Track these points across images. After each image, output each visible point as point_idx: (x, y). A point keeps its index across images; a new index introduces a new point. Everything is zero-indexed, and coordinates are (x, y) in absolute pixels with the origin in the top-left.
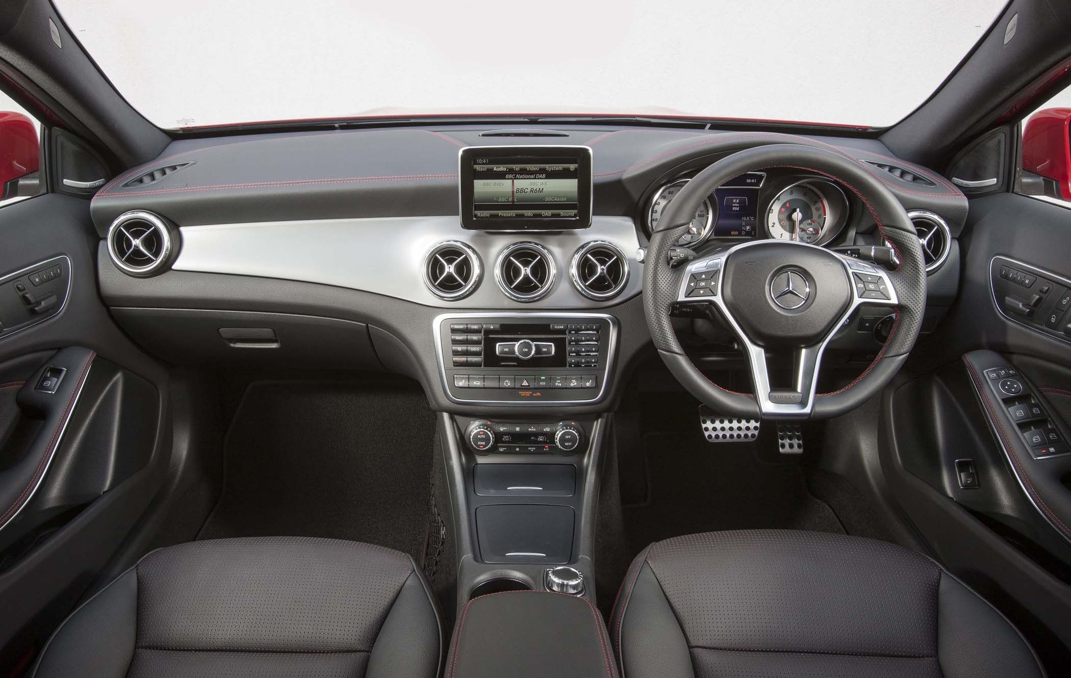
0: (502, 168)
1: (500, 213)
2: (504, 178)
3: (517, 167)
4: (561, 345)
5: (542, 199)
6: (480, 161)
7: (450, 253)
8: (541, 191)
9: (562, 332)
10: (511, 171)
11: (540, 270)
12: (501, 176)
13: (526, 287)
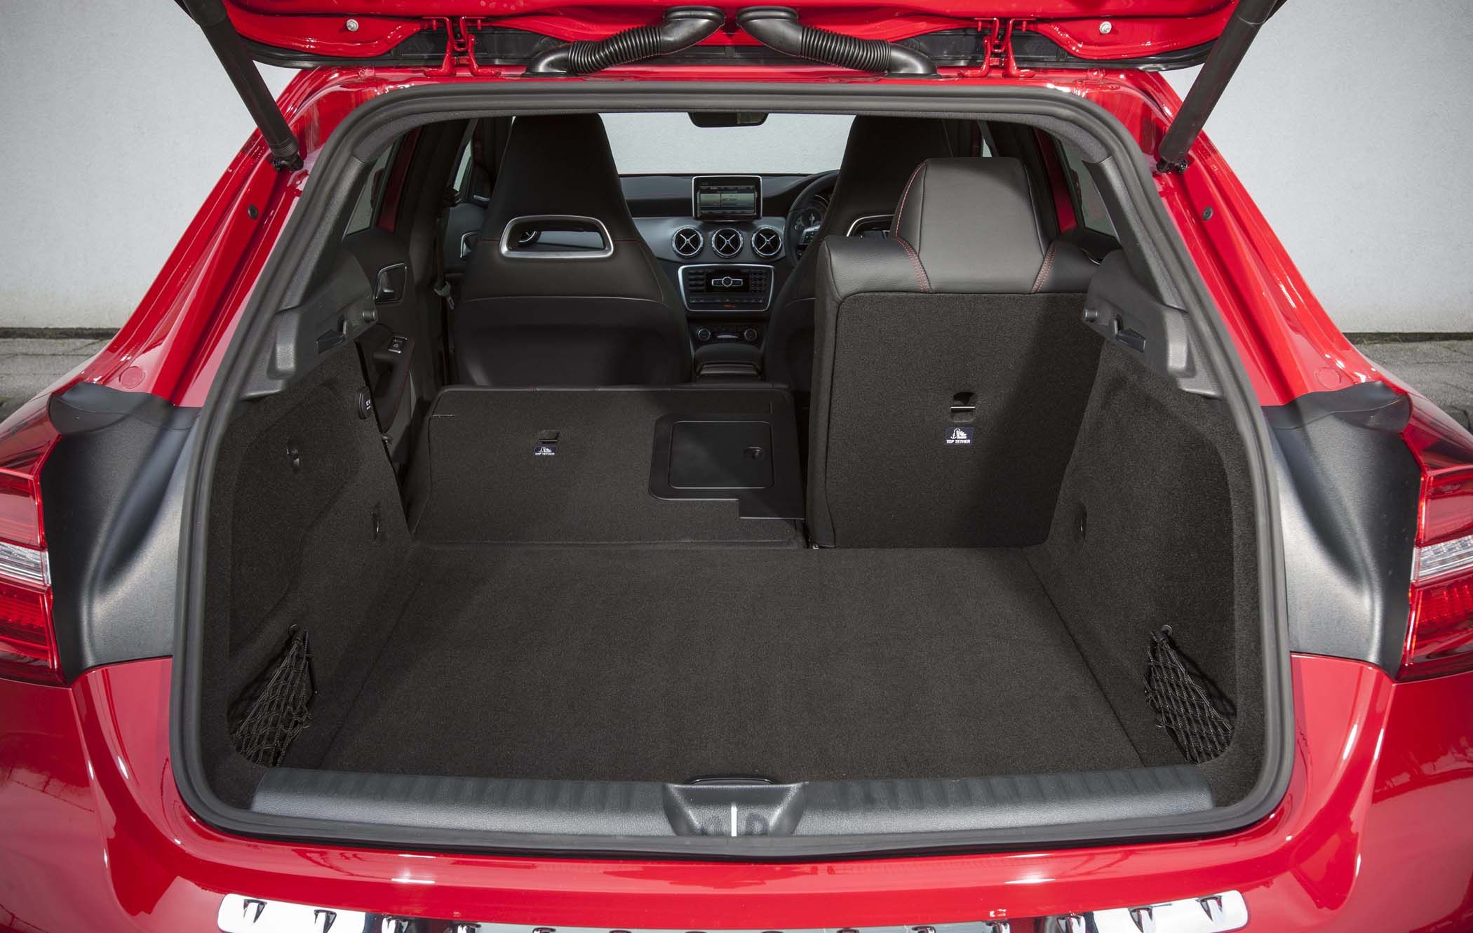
0: (715, 188)
1: (714, 211)
2: (716, 193)
3: (722, 187)
4: (746, 281)
5: (735, 204)
6: (703, 184)
7: (687, 233)
8: (735, 200)
9: (747, 274)
10: (720, 189)
11: (736, 242)
12: (714, 192)
13: (728, 250)
